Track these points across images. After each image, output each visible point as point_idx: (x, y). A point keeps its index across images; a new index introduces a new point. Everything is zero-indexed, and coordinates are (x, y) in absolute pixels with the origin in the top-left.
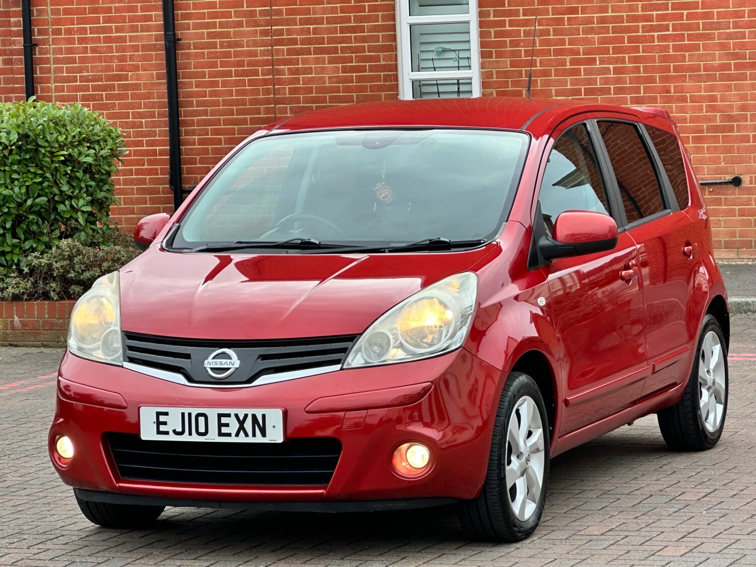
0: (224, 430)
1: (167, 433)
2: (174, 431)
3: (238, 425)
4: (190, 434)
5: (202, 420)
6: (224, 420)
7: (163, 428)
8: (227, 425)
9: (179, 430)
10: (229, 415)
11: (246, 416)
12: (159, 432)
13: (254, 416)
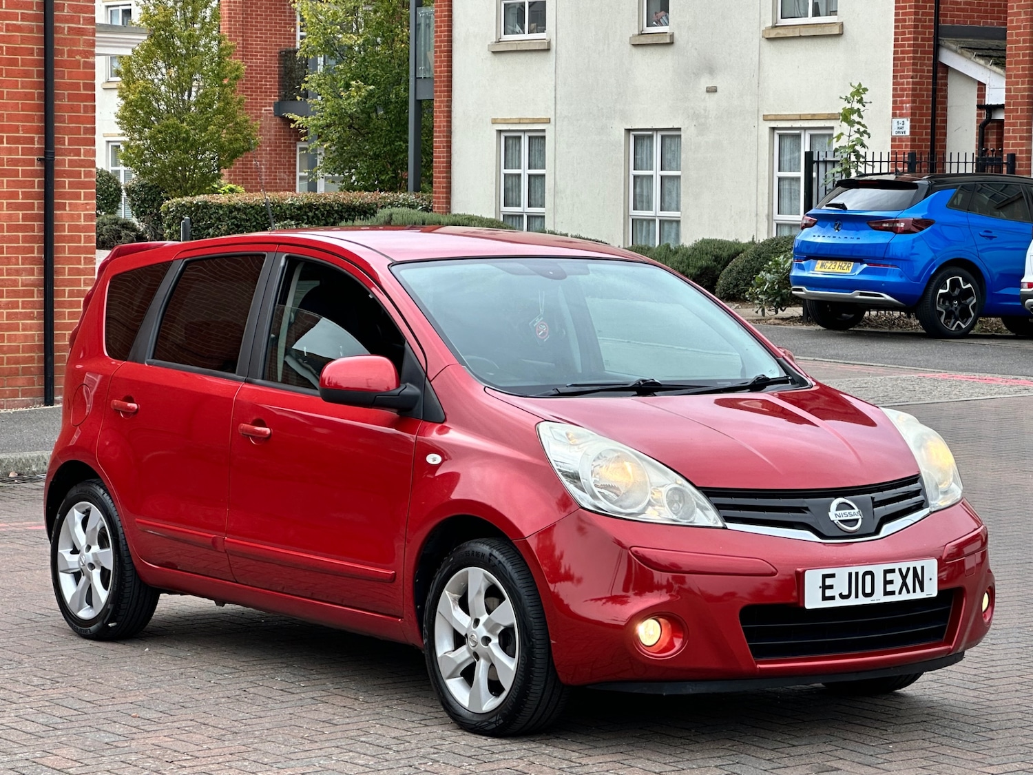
0: (889, 588)
1: (833, 598)
2: (842, 596)
3: (901, 581)
4: (857, 596)
5: (868, 578)
6: (889, 577)
7: (828, 593)
8: (891, 582)
9: (846, 593)
10: (893, 571)
11: (908, 569)
12: (825, 598)
13: (915, 569)
